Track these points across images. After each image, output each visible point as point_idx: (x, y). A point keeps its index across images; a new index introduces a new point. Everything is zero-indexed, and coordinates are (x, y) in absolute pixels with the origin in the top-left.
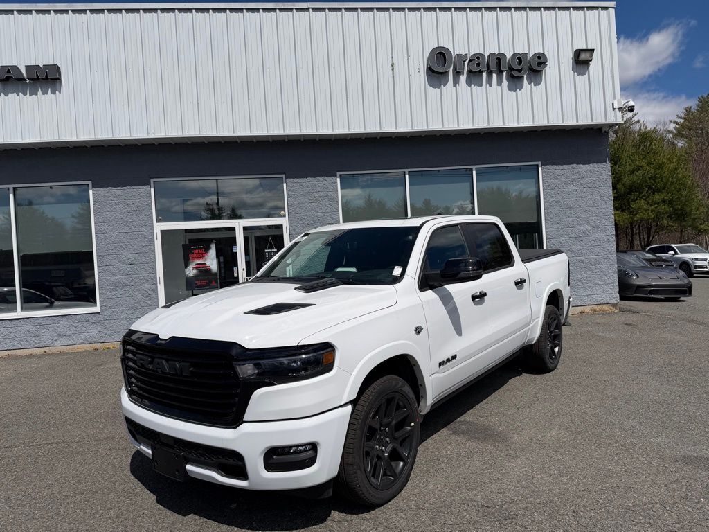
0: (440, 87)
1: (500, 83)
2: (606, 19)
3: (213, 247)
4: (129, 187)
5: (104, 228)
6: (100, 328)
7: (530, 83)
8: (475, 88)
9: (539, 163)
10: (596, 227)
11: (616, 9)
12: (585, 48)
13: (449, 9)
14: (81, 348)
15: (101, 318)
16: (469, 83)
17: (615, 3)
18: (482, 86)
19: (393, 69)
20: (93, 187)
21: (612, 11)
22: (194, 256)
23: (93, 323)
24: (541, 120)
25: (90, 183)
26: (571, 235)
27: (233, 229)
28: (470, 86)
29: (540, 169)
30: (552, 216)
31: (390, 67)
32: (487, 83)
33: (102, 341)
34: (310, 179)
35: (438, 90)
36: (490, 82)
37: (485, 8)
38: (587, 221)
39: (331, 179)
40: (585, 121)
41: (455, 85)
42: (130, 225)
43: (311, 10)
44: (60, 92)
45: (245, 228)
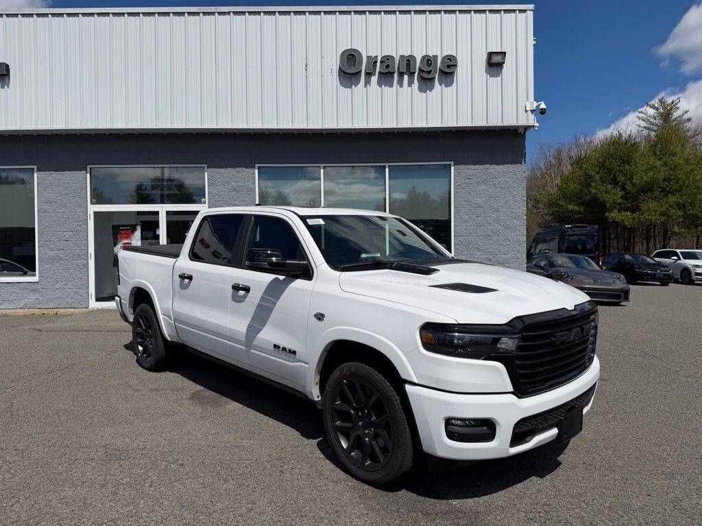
0: (351, 87)
1: (410, 83)
2: (524, 21)
3: (139, 228)
4: (68, 172)
5: (45, 207)
6: (37, 296)
7: (441, 85)
8: (386, 89)
9: (452, 163)
10: (507, 227)
11: (534, 11)
12: (499, 51)
13: (364, 12)
14: (21, 312)
15: (39, 287)
16: (380, 84)
17: (533, 5)
18: (392, 86)
19: (306, 70)
20: (38, 171)
21: (531, 14)
22: (123, 236)
23: (31, 291)
24: (450, 121)
25: (35, 167)
26: (480, 234)
27: (157, 213)
28: (380, 86)
29: (452, 168)
30: (461, 214)
31: (304, 68)
32: (398, 84)
33: (39, 306)
34: (229, 170)
35: (349, 90)
36: (401, 84)
37: (399, 11)
38: (497, 220)
39: (249, 170)
40: (495, 122)
41: (366, 86)
42: (68, 205)
43: (232, 13)
44: (8, 87)
45: (168, 213)
